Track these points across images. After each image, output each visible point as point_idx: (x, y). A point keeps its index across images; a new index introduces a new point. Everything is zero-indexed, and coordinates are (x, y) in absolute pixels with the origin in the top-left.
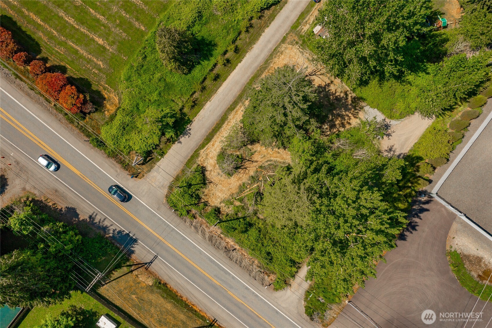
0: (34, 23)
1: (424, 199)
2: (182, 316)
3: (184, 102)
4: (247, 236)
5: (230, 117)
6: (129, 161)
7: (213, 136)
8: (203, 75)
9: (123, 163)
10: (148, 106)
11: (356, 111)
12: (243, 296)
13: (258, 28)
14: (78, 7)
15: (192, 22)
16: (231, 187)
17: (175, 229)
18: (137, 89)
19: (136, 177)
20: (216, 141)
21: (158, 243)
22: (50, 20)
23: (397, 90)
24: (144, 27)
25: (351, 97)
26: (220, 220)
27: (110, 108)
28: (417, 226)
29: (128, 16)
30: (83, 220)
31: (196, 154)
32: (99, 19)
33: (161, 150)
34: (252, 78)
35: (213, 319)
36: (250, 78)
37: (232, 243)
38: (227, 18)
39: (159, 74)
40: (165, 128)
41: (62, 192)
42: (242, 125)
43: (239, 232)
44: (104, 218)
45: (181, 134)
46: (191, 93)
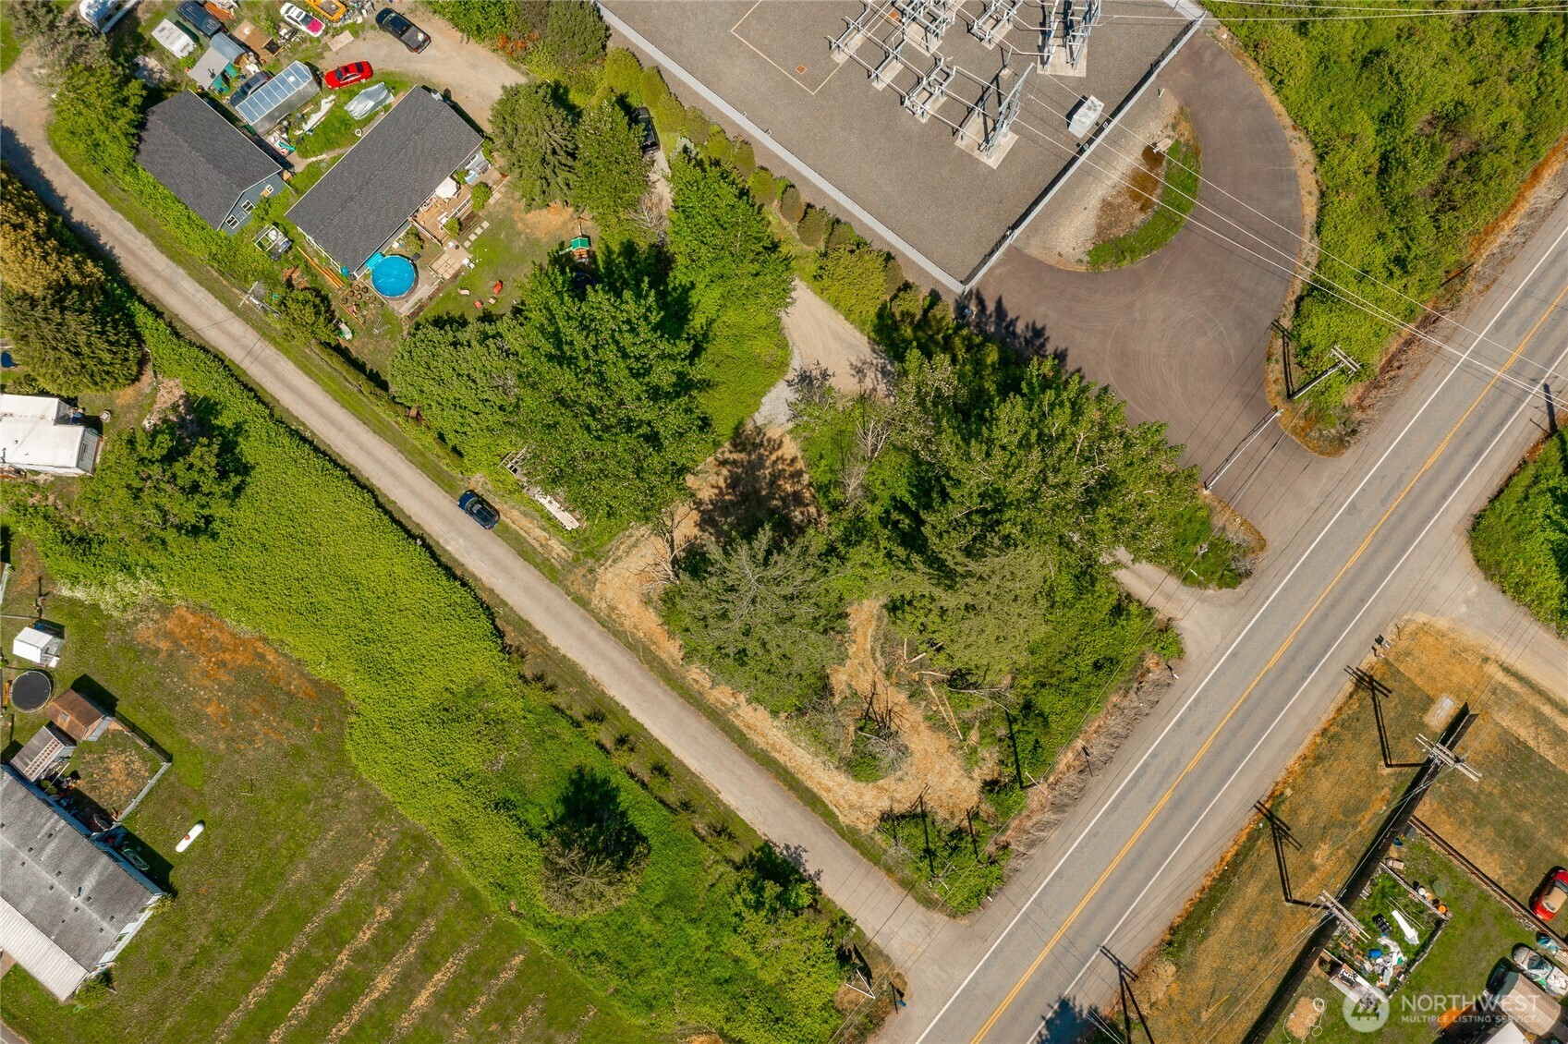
1: (973, 310)
2: (1249, 890)
3: (718, 858)
4: (1054, 717)
5: (761, 743)
6: (858, 1012)
7: (808, 790)
8: (653, 806)
9: (865, 1029)
10: (723, 952)
11: (765, 443)
12: (1198, 734)
13: (546, 663)
15: (520, 826)
16: (934, 751)
18: (676, 980)
19: (902, 995)
20: (820, 783)
21: (1070, 942)
23: (725, 351)
24: (514, 956)
25: (731, 452)
26: (1013, 781)
28: (1034, 324)
29: (483, 999)
31: (850, 836)
33: (834, 926)
34: (668, 685)
35: (1255, 810)
36: (668, 688)
37: (1070, 755)
38: (516, 737)
39: (643, 919)
40: (787, 905)
42: (783, 715)
43: (1046, 734)
45: (797, 872)
46: (697, 840)
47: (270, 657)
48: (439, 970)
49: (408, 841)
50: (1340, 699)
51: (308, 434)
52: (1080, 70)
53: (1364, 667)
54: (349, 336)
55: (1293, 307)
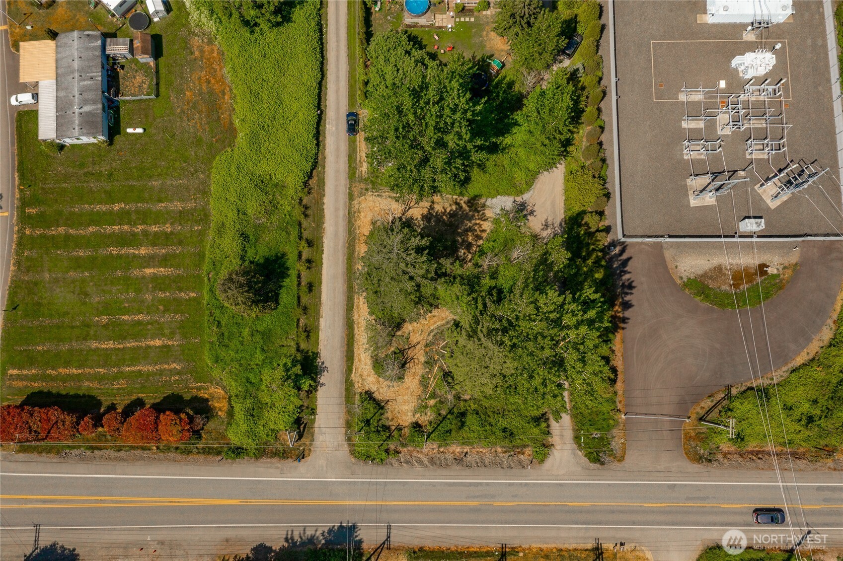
0: (72, 377)
1: (617, 250)
3: (296, 339)
4: (467, 429)
5: (356, 317)
6: (283, 446)
7: (353, 352)
8: (294, 296)
9: (278, 454)
10: (260, 372)
11: (481, 213)
12: (512, 496)
13: (315, 204)
14: (107, 324)
15: (242, 250)
16: (412, 390)
17: (387, 480)
18: (235, 363)
19: (303, 458)
20: (359, 355)
21: (380, 510)
22: (86, 360)
23: (504, 163)
24: (193, 292)
25: (465, 202)
26: (427, 433)
27: (220, 406)
28: (633, 281)
29: (168, 294)
30: (280, 549)
32: (139, 320)
33: (307, 408)
34: (347, 260)
35: (500, 546)
37: (458, 450)
38: (275, 218)
39: (247, 330)
40: (296, 381)
41: (234, 536)
42: (374, 317)
43: (456, 431)
44: (302, 529)
45: (317, 375)
46: (295, 324)
47: (226, 97)
48: (165, 268)
49: (202, 213)
50: (581, 546)
51: (324, 30)
52: (773, 205)
53: (604, 546)
54: (377, 9)
55: (744, 388)
